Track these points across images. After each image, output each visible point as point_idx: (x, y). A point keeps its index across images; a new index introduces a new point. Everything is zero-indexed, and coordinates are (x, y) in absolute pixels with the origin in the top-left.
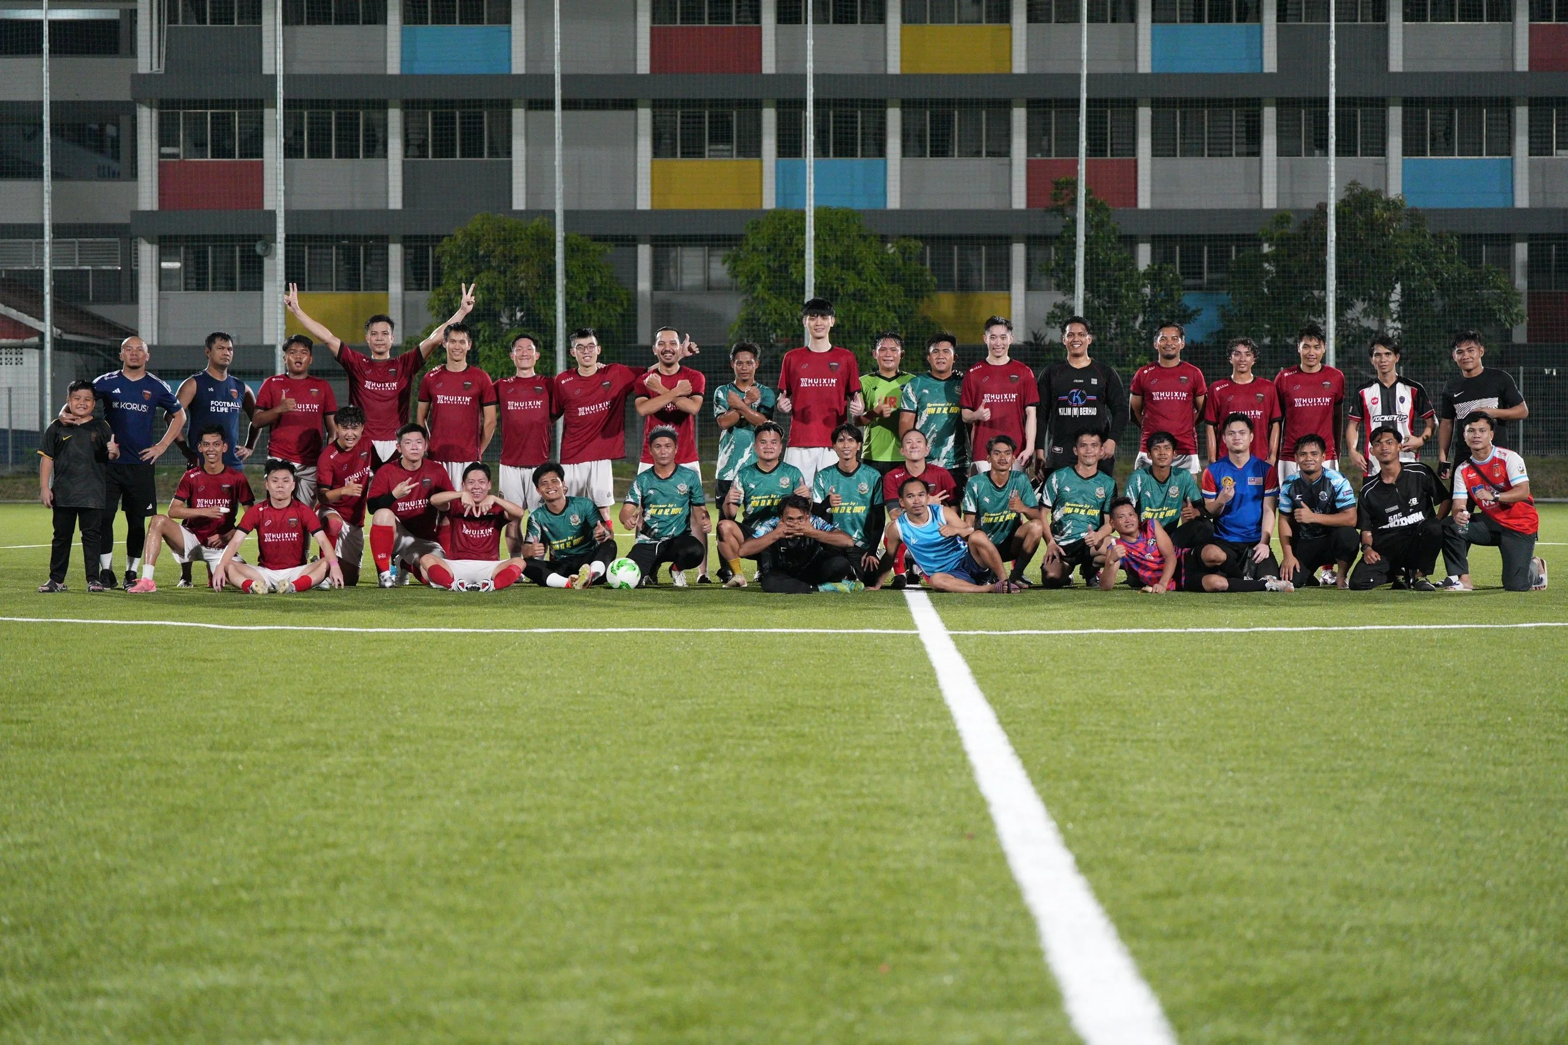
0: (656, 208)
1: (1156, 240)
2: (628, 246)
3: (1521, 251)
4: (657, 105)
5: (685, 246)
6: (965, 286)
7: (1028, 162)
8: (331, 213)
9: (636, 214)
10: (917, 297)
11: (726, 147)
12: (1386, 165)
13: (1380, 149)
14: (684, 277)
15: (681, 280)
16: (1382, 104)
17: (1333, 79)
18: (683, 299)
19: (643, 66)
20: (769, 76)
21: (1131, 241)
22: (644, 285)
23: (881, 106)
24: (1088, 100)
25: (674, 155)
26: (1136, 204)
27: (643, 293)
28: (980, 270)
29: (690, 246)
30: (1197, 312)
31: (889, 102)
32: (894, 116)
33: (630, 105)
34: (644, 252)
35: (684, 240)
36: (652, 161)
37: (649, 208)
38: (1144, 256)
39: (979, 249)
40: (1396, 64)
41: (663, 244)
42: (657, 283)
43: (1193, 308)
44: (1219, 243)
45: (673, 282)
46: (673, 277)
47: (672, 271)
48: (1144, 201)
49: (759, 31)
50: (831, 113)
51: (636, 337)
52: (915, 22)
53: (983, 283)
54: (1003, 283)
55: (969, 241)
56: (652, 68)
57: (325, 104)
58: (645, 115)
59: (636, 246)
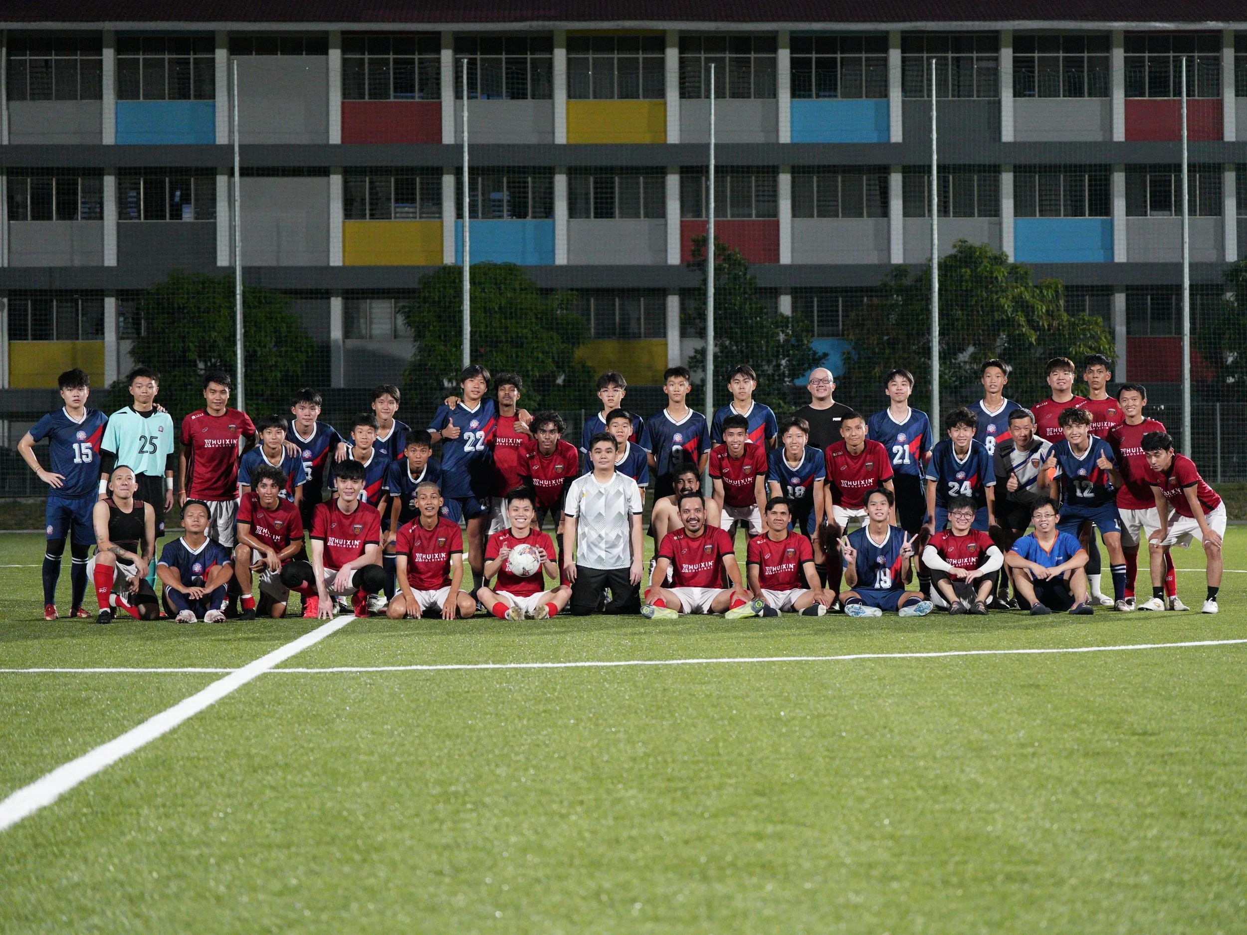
0: (347, 264)
1: (795, 292)
2: (322, 298)
3: (1120, 301)
4: (348, 172)
5: (373, 298)
6: (625, 333)
7: (682, 222)
8: (51, 270)
9: (328, 270)
10: (573, 344)
11: (411, 210)
12: (1000, 224)
13: (993, 210)
14: (374, 326)
15: (371, 329)
16: (996, 170)
17: (934, 147)
18: (371, 346)
19: (335, 137)
20: (448, 146)
21: (774, 293)
22: (336, 333)
23: (549, 172)
24: (716, 167)
25: (363, 216)
26: (778, 260)
27: (336, 341)
28: (639, 319)
29: (378, 298)
30: (825, 355)
31: (557, 170)
32: (561, 182)
33: (325, 172)
34: (336, 304)
35: (373, 293)
36: (344, 222)
37: (341, 264)
38: (785, 304)
39: (639, 300)
40: (1008, 135)
41: (352, 296)
42: (348, 332)
43: (820, 353)
44: (852, 294)
45: (364, 331)
46: (363, 326)
47: (362, 321)
48: (785, 258)
49: (439, 106)
50: (505, 180)
51: (329, 381)
52: (580, 97)
53: (642, 330)
54: (660, 331)
55: (630, 293)
56: (343, 138)
57: (48, 171)
58: (336, 181)
59: (329, 298)
